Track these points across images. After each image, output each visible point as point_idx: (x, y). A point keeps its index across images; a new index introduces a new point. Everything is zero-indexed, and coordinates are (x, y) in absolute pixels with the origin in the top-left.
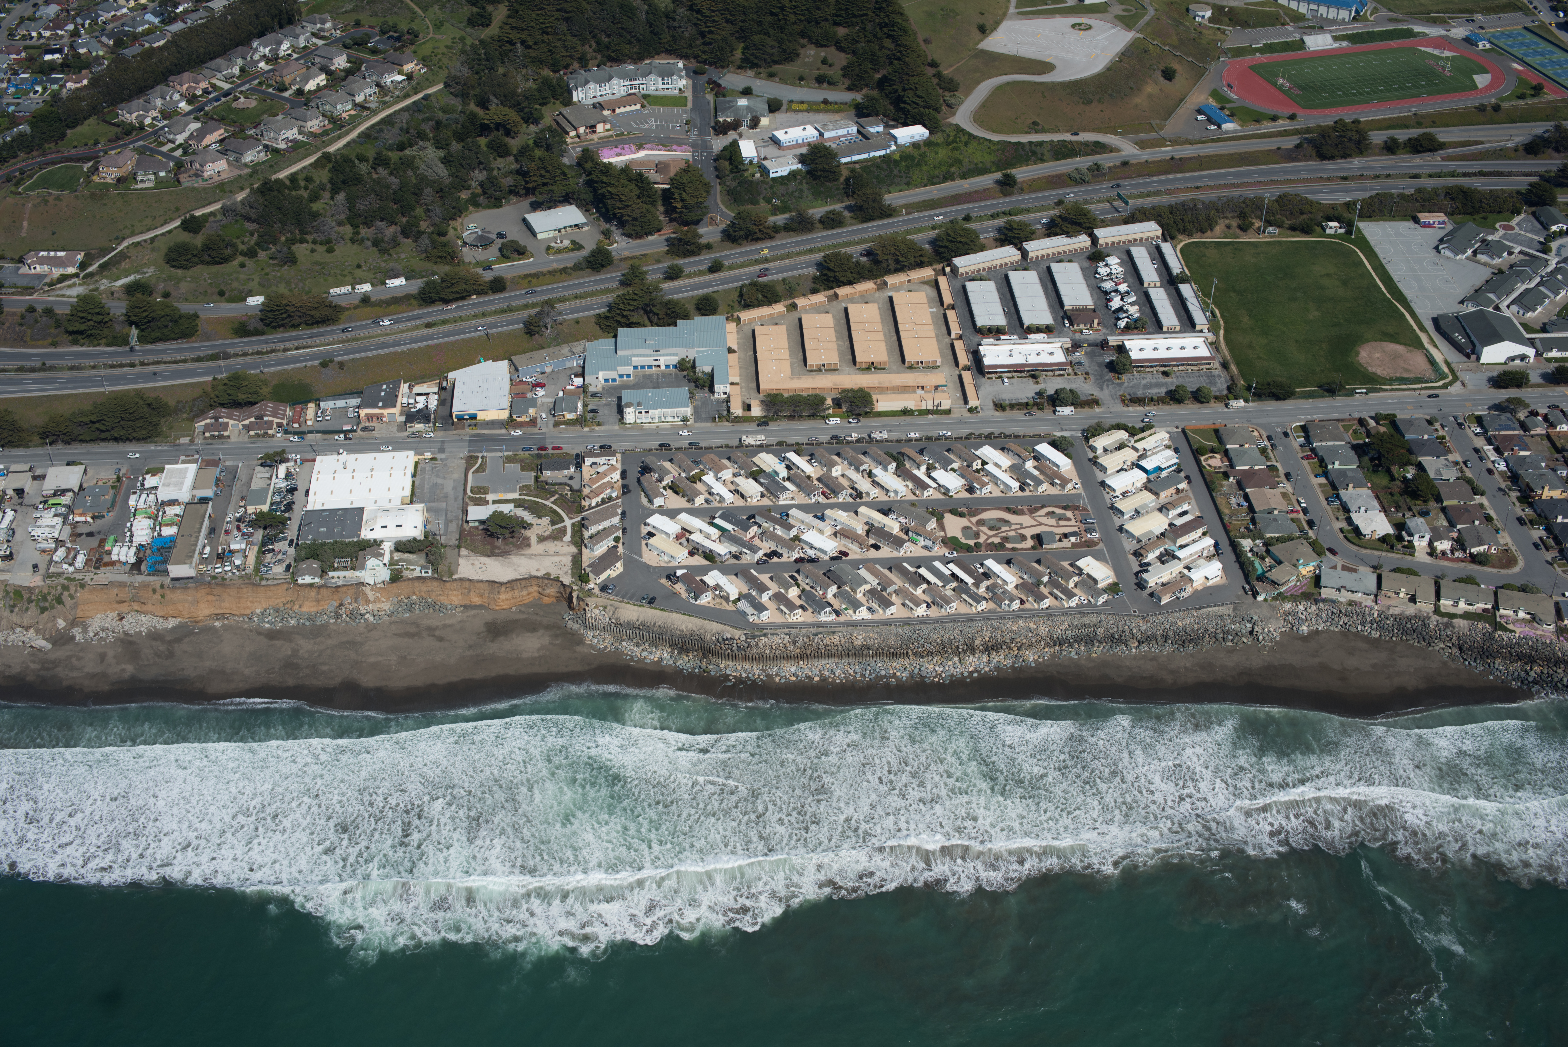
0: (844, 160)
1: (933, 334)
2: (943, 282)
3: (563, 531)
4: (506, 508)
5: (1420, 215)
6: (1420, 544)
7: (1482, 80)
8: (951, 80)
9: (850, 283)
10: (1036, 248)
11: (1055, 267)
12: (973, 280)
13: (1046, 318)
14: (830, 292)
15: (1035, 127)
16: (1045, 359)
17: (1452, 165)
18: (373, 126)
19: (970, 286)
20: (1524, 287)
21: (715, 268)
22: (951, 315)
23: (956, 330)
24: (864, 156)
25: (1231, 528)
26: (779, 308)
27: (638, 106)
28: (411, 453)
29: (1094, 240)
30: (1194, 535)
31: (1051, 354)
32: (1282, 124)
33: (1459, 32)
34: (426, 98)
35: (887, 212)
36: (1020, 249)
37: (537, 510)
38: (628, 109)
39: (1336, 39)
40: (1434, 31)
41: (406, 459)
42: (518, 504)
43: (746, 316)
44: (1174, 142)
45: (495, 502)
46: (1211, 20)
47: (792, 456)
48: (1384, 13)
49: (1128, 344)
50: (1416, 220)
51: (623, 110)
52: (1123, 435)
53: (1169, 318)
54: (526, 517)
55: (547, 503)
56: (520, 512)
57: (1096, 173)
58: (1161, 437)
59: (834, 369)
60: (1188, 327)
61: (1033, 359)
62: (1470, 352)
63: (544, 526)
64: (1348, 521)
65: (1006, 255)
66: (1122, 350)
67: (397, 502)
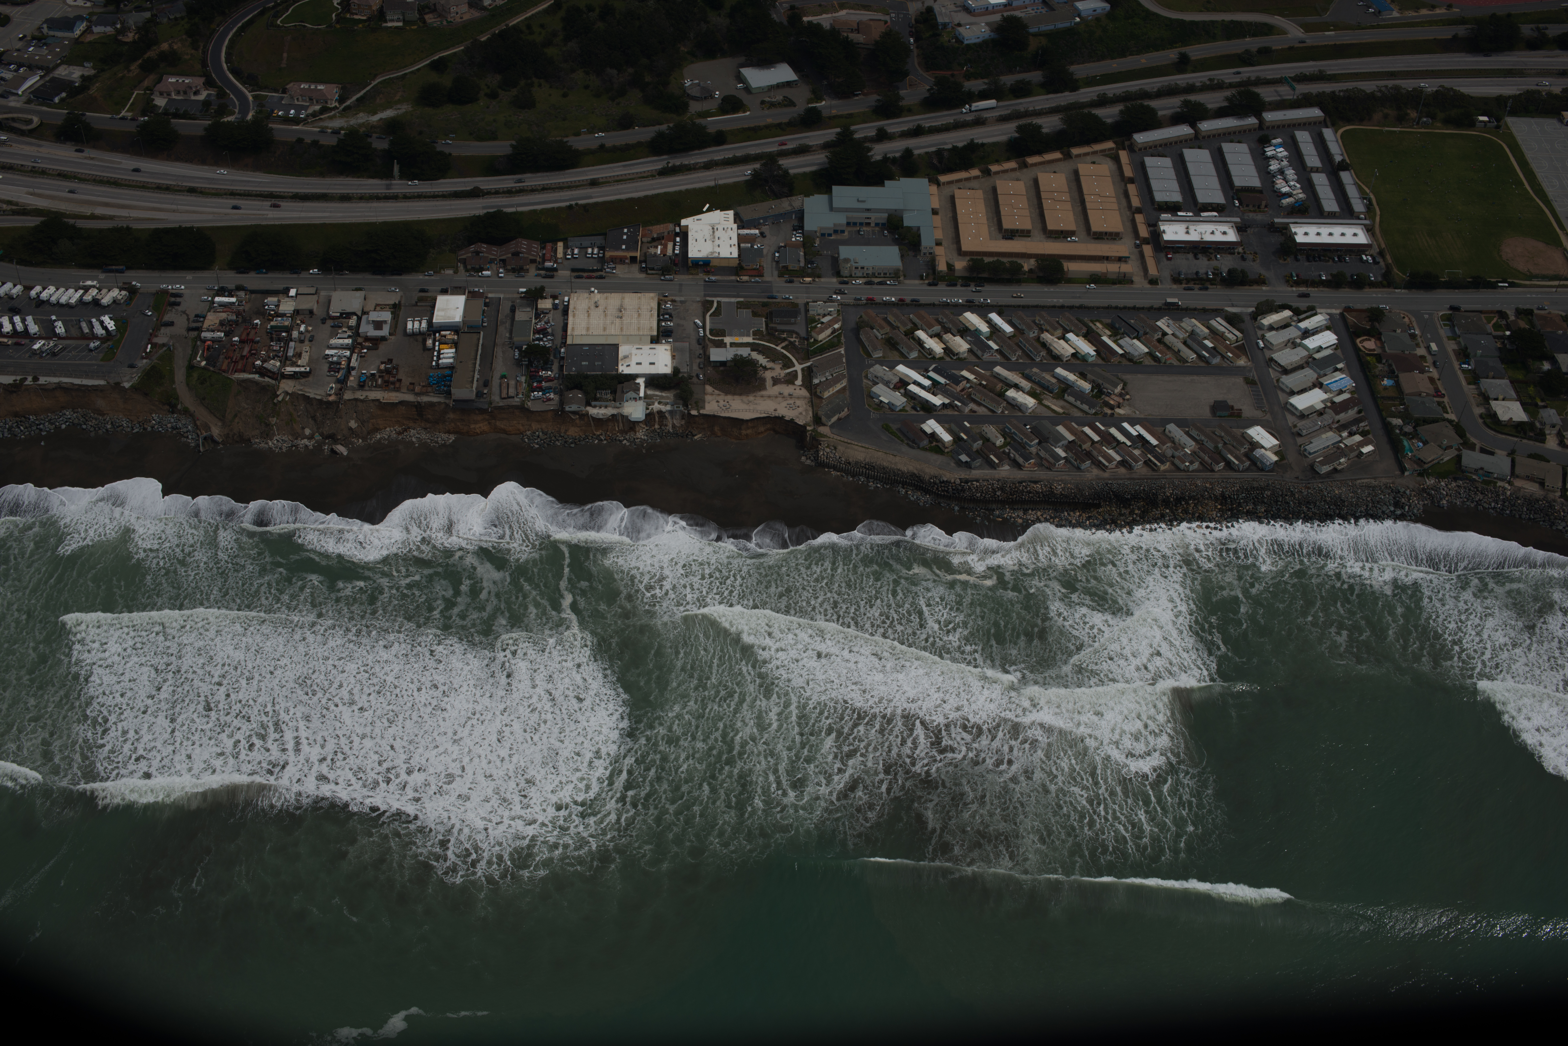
0: (1034, 30)
1: (1115, 206)
2: (1123, 155)
3: (794, 375)
4: (745, 352)
5: (1564, 113)
6: (1550, 434)
9: (1039, 153)
10: (1211, 127)
11: (1226, 147)
12: (1150, 155)
13: (1219, 198)
14: (1020, 160)
15: (1206, 4)
16: (1218, 237)
19: (1148, 161)
21: (915, 130)
22: (1131, 188)
23: (1136, 204)
24: (1050, 28)
25: (1383, 407)
26: (975, 173)
28: (655, 296)
29: (1261, 121)
30: (1351, 412)
31: (1225, 233)
32: (1437, 14)
35: (1073, 85)
36: (1195, 127)
37: (772, 355)
41: (649, 301)
42: (754, 348)
43: (945, 179)
44: (1338, 27)
45: (733, 345)
47: (994, 316)
49: (1293, 227)
50: (1559, 119)
52: (1287, 313)
53: (1330, 204)
54: (762, 360)
55: (778, 348)
56: (755, 355)
57: (1264, 55)
58: (1322, 318)
59: (1027, 234)
60: (1347, 215)
61: (1207, 238)
63: (777, 370)
64: (1487, 408)
65: (1181, 132)
66: (1287, 233)
67: (647, 340)
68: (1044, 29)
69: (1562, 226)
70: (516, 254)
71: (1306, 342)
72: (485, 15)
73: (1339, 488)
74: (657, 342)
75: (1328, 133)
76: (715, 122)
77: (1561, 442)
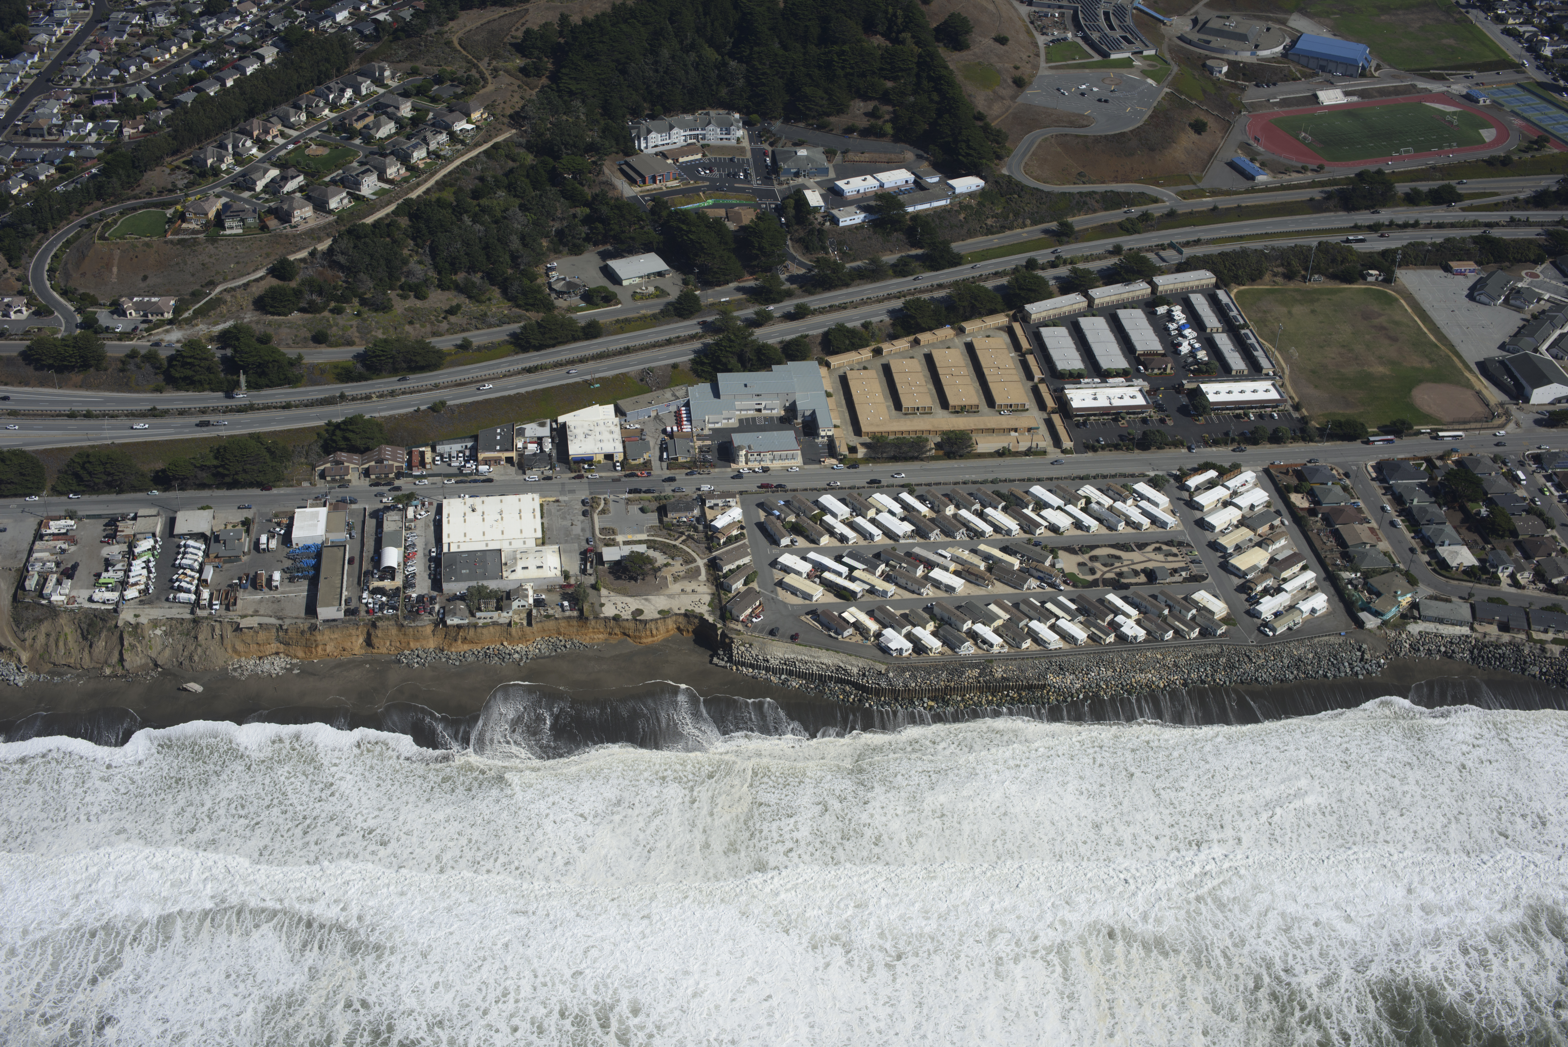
0: (910, 209)
1: (1016, 378)
2: (1017, 327)
3: (697, 571)
4: (641, 549)
5: (1452, 264)
6: (1503, 575)
7: (1488, 134)
8: (999, 131)
9: (930, 329)
10: (1103, 294)
11: (1122, 314)
12: (1046, 326)
13: (1121, 363)
14: (911, 338)
15: (1081, 178)
16: (1127, 402)
17: (1471, 216)
18: (450, 173)
19: (1044, 331)
20: (1558, 332)
21: (799, 314)
22: (1030, 359)
23: (1038, 375)
24: (926, 206)
25: (1328, 561)
26: (866, 354)
27: (699, 156)
28: (536, 496)
29: (1154, 287)
30: (1296, 569)
31: (1133, 397)
32: (1309, 176)
33: (1459, 88)
34: (495, 147)
35: (956, 261)
36: (1086, 295)
37: (670, 551)
38: (690, 158)
39: (1347, 94)
40: (1436, 87)
41: (530, 502)
42: (651, 545)
43: (836, 361)
44: (1214, 193)
45: (626, 543)
46: (1227, 74)
47: (905, 496)
48: (1386, 69)
49: (1203, 387)
50: (1447, 269)
51: (685, 159)
52: (1212, 474)
53: (1236, 362)
54: (660, 558)
55: (677, 543)
56: (651, 553)
57: (1145, 222)
58: (1249, 476)
59: (927, 412)
60: (1255, 371)
61: (1117, 403)
62: (1520, 395)
63: (677, 566)
64: (1434, 554)
65: (1073, 302)
66: (1198, 393)
67: (531, 543)
68: (920, 207)
69: (1471, 370)
70: (380, 461)
71: (1236, 500)
72: (332, 218)
73: (1297, 649)
74: (543, 544)
75: (1221, 294)
76: (585, 315)
77: (1515, 584)
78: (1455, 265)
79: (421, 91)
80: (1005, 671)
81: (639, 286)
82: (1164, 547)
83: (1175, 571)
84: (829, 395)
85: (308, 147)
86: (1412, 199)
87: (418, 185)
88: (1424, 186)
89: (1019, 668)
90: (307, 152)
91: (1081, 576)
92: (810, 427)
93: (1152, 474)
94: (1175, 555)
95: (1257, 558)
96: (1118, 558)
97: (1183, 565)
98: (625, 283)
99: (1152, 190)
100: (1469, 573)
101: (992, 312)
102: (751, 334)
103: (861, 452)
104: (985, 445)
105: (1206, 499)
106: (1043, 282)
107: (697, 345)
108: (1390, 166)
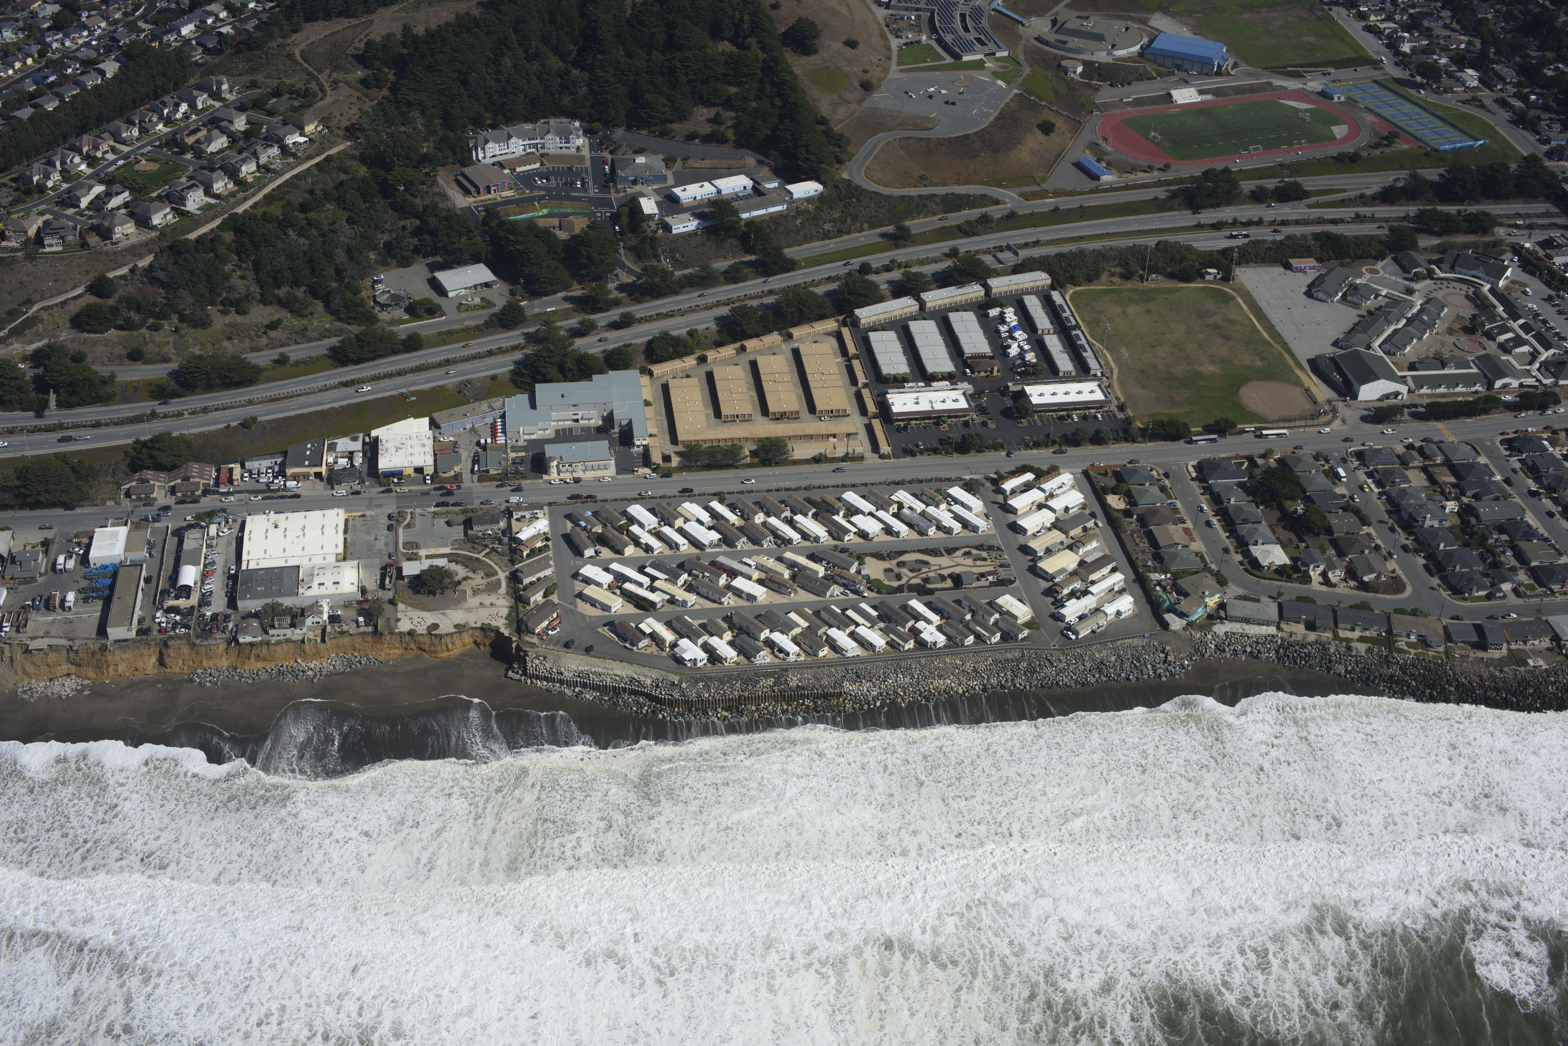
0: (745, 216)
1: (840, 383)
2: (846, 332)
3: (498, 584)
4: (442, 562)
5: (1292, 261)
6: (1315, 574)
7: (1339, 131)
8: (841, 135)
9: (757, 336)
10: (935, 298)
11: (953, 317)
12: (875, 330)
13: (948, 366)
14: (737, 345)
15: (923, 180)
16: (950, 405)
17: (1317, 213)
18: (279, 187)
19: (873, 336)
20: (1392, 328)
21: (625, 322)
22: (856, 364)
23: (862, 379)
24: (762, 212)
25: (1139, 563)
26: (690, 361)
27: (537, 165)
28: (341, 511)
29: (988, 289)
30: (1105, 571)
31: (955, 401)
32: (1156, 175)
33: (1315, 85)
34: (328, 159)
35: (789, 266)
36: (918, 299)
37: (471, 564)
38: (528, 167)
39: (1201, 92)
40: (1292, 85)
41: (335, 517)
42: (452, 558)
43: (658, 369)
44: (1057, 194)
45: (428, 557)
46: (1082, 75)
47: (715, 505)
48: (1244, 67)
49: (1028, 389)
50: (1288, 266)
51: (523, 169)
52: (1029, 476)
53: (1064, 363)
54: (460, 571)
55: (480, 556)
56: (453, 567)
57: (984, 224)
58: (1066, 478)
59: (746, 419)
60: (1083, 372)
61: (939, 406)
62: (1348, 391)
63: (478, 580)
64: (1247, 554)
65: (905, 305)
66: (1022, 395)
67: (332, 559)
68: (755, 213)
69: (1301, 368)
70: (186, 479)
71: (1051, 503)
72: (154, 234)
73: (1100, 652)
74: (345, 559)
75: (1056, 296)
76: (407, 327)
77: (1327, 582)
78: (1294, 262)
79: (257, 105)
80: (800, 680)
81: (465, 297)
82: (974, 552)
83: (982, 575)
84: (647, 403)
85: (138, 162)
86: (1258, 197)
87: (245, 199)
88: (1270, 184)
89: (814, 676)
90: (136, 167)
91: (886, 582)
92: (626, 436)
93: (968, 477)
94: (985, 559)
95: (1068, 561)
96: (926, 563)
97: (991, 569)
98: (451, 295)
99: (994, 192)
100: (1281, 572)
101: (821, 317)
102: (572, 344)
103: (675, 461)
104: (801, 451)
105: (1019, 502)
106: (875, 286)
107: (518, 356)
108: (1237, 164)
